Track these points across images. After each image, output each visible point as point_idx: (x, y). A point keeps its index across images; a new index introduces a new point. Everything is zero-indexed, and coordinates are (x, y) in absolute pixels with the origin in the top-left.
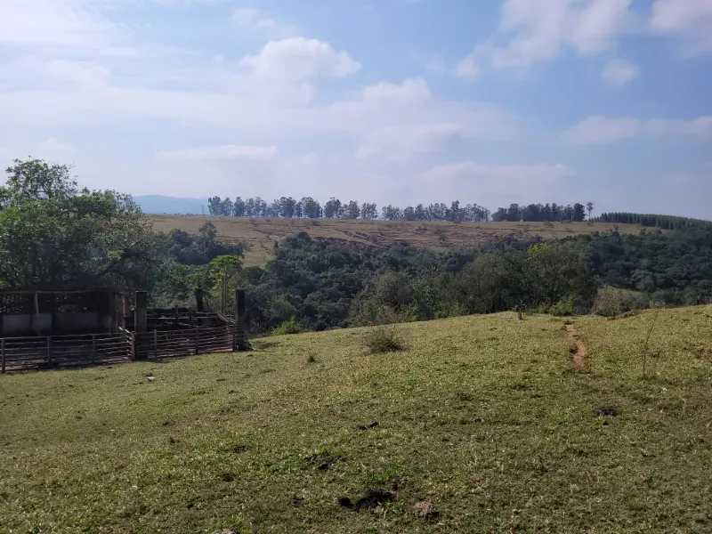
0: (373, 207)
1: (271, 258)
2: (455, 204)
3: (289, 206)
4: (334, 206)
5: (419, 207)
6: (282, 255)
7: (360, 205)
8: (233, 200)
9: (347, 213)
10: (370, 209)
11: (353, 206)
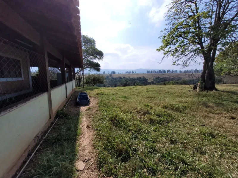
0: (177, 71)
1: (152, 80)
2: (196, 69)
3: (160, 71)
4: (168, 71)
5: (187, 70)
6: (154, 80)
7: (174, 71)
8: (150, 71)
9: (171, 72)
10: (176, 71)
11: (173, 71)
